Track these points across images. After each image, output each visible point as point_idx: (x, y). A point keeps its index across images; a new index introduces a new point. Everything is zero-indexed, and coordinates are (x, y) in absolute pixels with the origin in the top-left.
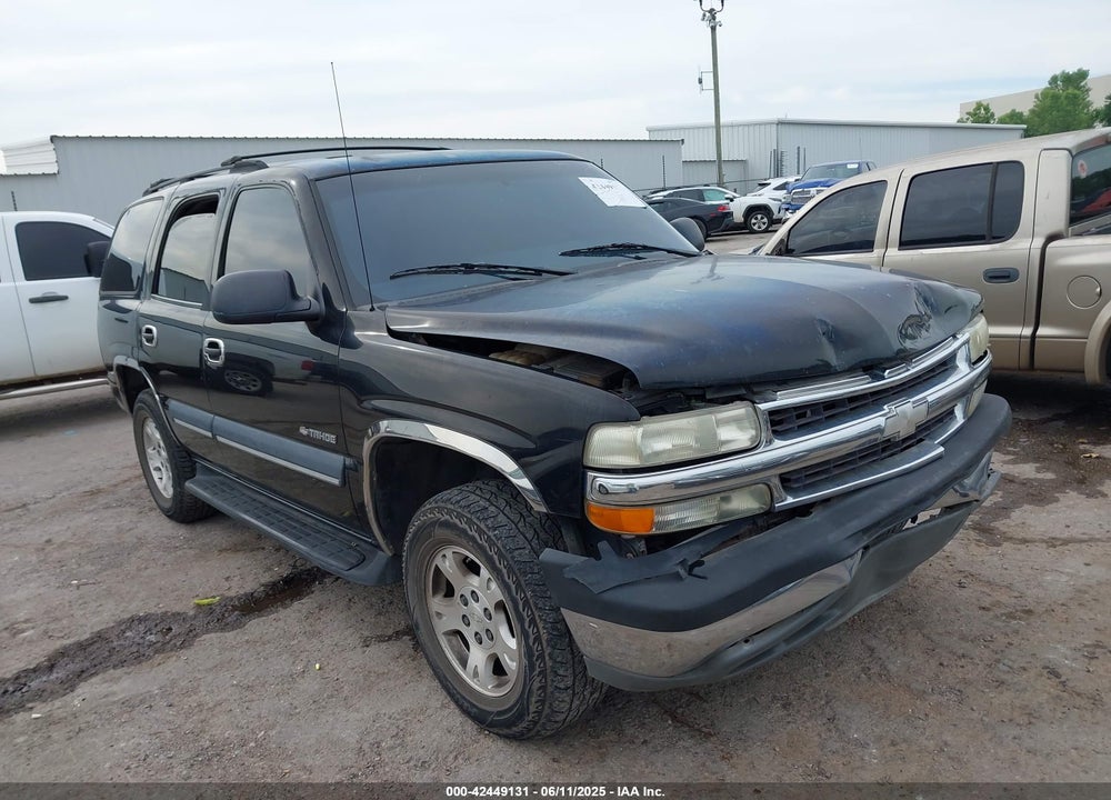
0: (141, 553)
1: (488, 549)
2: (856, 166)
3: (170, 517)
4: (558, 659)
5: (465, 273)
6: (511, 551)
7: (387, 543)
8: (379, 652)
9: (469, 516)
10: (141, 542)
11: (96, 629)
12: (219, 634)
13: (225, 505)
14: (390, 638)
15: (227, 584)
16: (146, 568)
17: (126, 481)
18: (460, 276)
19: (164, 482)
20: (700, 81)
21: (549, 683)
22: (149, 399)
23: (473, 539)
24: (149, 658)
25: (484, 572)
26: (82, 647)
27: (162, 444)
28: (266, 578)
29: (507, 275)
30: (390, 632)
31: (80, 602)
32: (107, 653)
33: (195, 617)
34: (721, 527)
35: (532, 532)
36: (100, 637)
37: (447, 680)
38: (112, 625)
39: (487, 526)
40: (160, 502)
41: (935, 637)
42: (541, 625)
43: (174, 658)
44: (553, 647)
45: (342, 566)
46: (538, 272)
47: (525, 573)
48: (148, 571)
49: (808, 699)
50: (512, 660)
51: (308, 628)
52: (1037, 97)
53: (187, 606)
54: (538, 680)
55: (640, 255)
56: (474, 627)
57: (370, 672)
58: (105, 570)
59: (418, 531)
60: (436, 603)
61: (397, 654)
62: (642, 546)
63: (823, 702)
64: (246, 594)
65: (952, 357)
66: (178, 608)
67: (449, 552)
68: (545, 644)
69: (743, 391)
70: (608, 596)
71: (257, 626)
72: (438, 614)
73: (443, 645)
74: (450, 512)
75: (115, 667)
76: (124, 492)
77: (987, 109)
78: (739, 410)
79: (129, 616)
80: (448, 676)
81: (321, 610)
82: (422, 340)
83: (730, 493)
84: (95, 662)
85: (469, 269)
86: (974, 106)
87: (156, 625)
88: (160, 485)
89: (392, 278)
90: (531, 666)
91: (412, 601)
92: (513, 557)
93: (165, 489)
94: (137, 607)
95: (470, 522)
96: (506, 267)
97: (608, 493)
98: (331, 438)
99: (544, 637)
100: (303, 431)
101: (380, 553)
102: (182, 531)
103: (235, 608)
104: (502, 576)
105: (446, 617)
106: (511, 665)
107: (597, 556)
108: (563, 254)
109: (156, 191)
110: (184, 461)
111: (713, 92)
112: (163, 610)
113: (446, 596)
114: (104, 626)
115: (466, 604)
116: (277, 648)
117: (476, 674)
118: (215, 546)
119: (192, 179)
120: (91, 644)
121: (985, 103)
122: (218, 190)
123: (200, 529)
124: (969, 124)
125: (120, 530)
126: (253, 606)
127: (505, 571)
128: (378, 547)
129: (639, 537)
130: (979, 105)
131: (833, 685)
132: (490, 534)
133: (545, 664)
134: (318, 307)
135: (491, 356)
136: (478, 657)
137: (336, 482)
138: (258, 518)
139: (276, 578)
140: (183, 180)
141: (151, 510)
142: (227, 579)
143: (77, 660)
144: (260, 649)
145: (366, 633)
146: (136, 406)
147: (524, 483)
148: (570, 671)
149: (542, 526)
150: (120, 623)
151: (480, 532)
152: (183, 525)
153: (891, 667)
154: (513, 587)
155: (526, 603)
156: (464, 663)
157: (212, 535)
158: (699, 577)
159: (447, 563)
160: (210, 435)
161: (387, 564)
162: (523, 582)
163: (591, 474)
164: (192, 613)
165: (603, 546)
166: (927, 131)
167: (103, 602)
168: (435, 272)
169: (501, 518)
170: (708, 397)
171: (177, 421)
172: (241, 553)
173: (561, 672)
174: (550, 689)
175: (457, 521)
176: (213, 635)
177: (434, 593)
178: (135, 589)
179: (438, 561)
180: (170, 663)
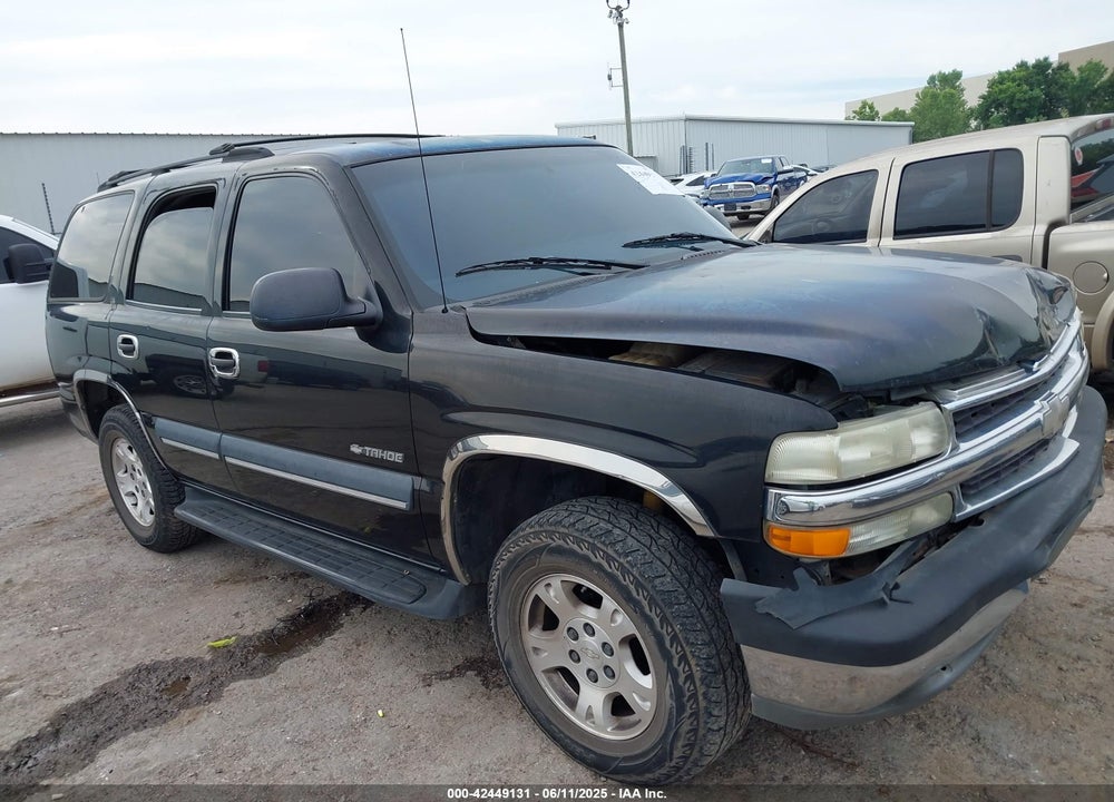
0: (125, 590)
1: (621, 578)
2: (770, 161)
3: (149, 547)
4: (713, 699)
5: (533, 267)
6: (651, 580)
7: (463, 572)
8: (445, 692)
9: (591, 540)
10: (120, 578)
11: (99, 684)
12: (249, 681)
13: (233, 534)
14: (452, 675)
15: (238, 622)
16: (136, 607)
17: (79, 508)
18: (527, 273)
19: (142, 510)
20: (610, 78)
21: (702, 725)
22: (123, 417)
23: (599, 567)
24: (173, 715)
25: (609, 603)
26: (87, 705)
27: (139, 466)
28: (282, 612)
29: (575, 270)
30: (449, 668)
31: (69, 652)
32: (121, 713)
33: (213, 662)
35: (668, 556)
36: (104, 694)
37: (551, 723)
38: (116, 677)
39: (616, 551)
40: (133, 529)
41: (1042, 640)
42: (693, 662)
43: (205, 714)
44: (708, 686)
45: (405, 599)
46: (608, 265)
47: (671, 605)
48: (140, 610)
49: (940, 716)
50: (644, 700)
51: (352, 668)
52: (917, 95)
53: (200, 649)
54: (689, 721)
55: (697, 246)
56: (586, 663)
57: (443, 716)
58: (88, 612)
59: (515, 558)
60: (534, 637)
61: (468, 694)
62: (826, 570)
63: (958, 720)
64: (264, 632)
65: (1071, 346)
66: (189, 653)
67: (556, 581)
68: (698, 683)
69: (922, 391)
70: (808, 631)
71: (292, 669)
72: (535, 649)
73: (543, 684)
74: (564, 537)
75: (136, 728)
76: (82, 519)
77: (871, 108)
78: (925, 411)
79: (134, 665)
80: (551, 719)
81: (359, 645)
82: (518, 343)
84: (108, 724)
85: (538, 263)
86: (860, 105)
87: (169, 675)
88: (134, 512)
89: (459, 274)
90: (681, 708)
91: (503, 635)
92: (654, 587)
93: (141, 516)
94: (140, 655)
95: (593, 548)
96: (575, 261)
97: (788, 511)
98: (397, 457)
99: (698, 675)
100: (356, 449)
101: (450, 582)
102: (165, 563)
103: (257, 649)
104: (642, 608)
105: (545, 651)
106: (644, 706)
107: (793, 585)
108: (625, 246)
109: (115, 185)
110: (170, 483)
111: (622, 89)
112: (173, 656)
113: (545, 628)
114: (107, 680)
115: (576, 638)
116: (323, 694)
117: (589, 715)
118: (210, 577)
119: (166, 170)
120: (98, 702)
121: (870, 102)
122: (214, 181)
123: (186, 559)
124: (855, 121)
125: (90, 565)
126: (278, 645)
127: (645, 603)
128: (451, 575)
129: (823, 561)
130: (864, 104)
131: (960, 699)
132: (621, 560)
133: (698, 704)
134: (374, 309)
135: (611, 358)
136: (593, 697)
137: (402, 505)
138: (279, 547)
139: (293, 611)
140: (156, 172)
141: (121, 539)
142: (237, 615)
143: (85, 722)
144: (304, 696)
145: (423, 670)
146: (103, 426)
147: (681, 502)
148: (724, 710)
149: (677, 549)
150: (126, 675)
151: (609, 558)
152: (165, 556)
153: (1011, 675)
154: (657, 621)
155: (674, 638)
156: (572, 704)
157: (203, 565)
158: (901, 601)
159: (552, 593)
160: (216, 456)
161: (460, 596)
162: (668, 615)
163: (773, 491)
164: (208, 657)
165: (799, 574)
166: (824, 128)
167: (98, 651)
168: (500, 268)
169: (630, 541)
170: (893, 398)
171: (164, 440)
172: (243, 584)
173: (715, 713)
174: (701, 732)
175: (575, 547)
176: (242, 682)
177: (531, 625)
178: (129, 634)
179: (539, 590)
180: (203, 720)
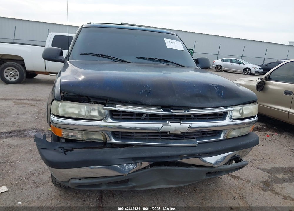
29: (114, 60)
34: (85, 142)
55: (167, 63)
65: (226, 113)
83: (95, 133)
85: (103, 56)
89: (80, 54)
158: (65, 154)
168: (92, 55)
